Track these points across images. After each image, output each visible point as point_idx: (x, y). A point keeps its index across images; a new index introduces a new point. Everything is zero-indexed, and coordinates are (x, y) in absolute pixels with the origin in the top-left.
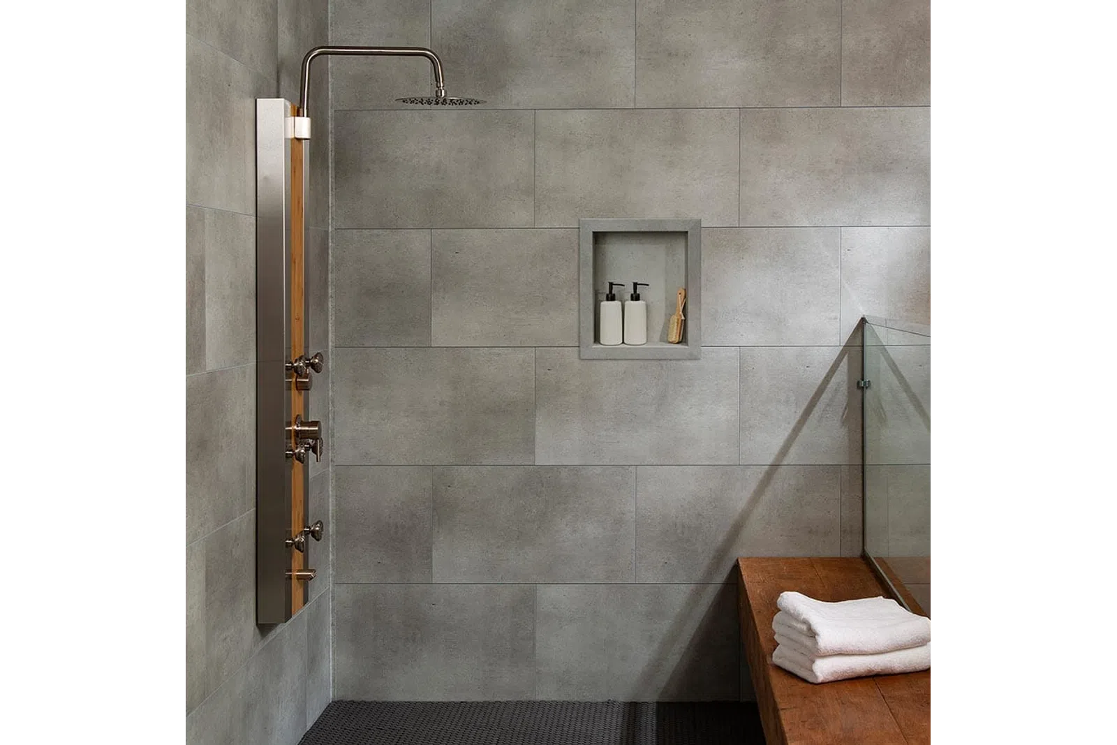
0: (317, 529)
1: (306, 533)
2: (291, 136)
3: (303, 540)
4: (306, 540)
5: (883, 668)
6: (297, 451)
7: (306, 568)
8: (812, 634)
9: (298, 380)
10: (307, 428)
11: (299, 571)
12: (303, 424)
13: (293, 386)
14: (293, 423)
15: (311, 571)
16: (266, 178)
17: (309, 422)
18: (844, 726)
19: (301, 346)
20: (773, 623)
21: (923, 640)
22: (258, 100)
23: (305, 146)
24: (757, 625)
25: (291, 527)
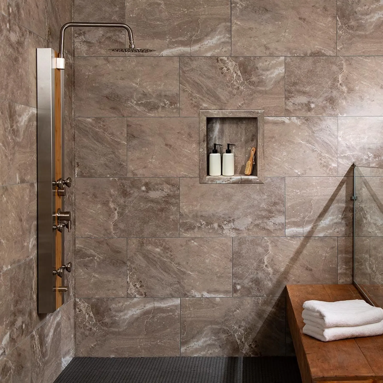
0: (69, 266)
1: (63, 269)
2: (54, 67)
3: (62, 271)
4: (63, 271)
5: (360, 334)
6: (58, 226)
7: (63, 286)
8: (322, 317)
9: (59, 191)
10: (63, 215)
11: (60, 287)
12: (61, 213)
13: (56, 194)
14: (56, 212)
15: (66, 287)
16: (42, 88)
17: (65, 212)
18: (339, 361)
19: (60, 173)
20: (302, 315)
21: (379, 319)
22: (38, 49)
23: (62, 74)
24: (295, 315)
25: (55, 265)
